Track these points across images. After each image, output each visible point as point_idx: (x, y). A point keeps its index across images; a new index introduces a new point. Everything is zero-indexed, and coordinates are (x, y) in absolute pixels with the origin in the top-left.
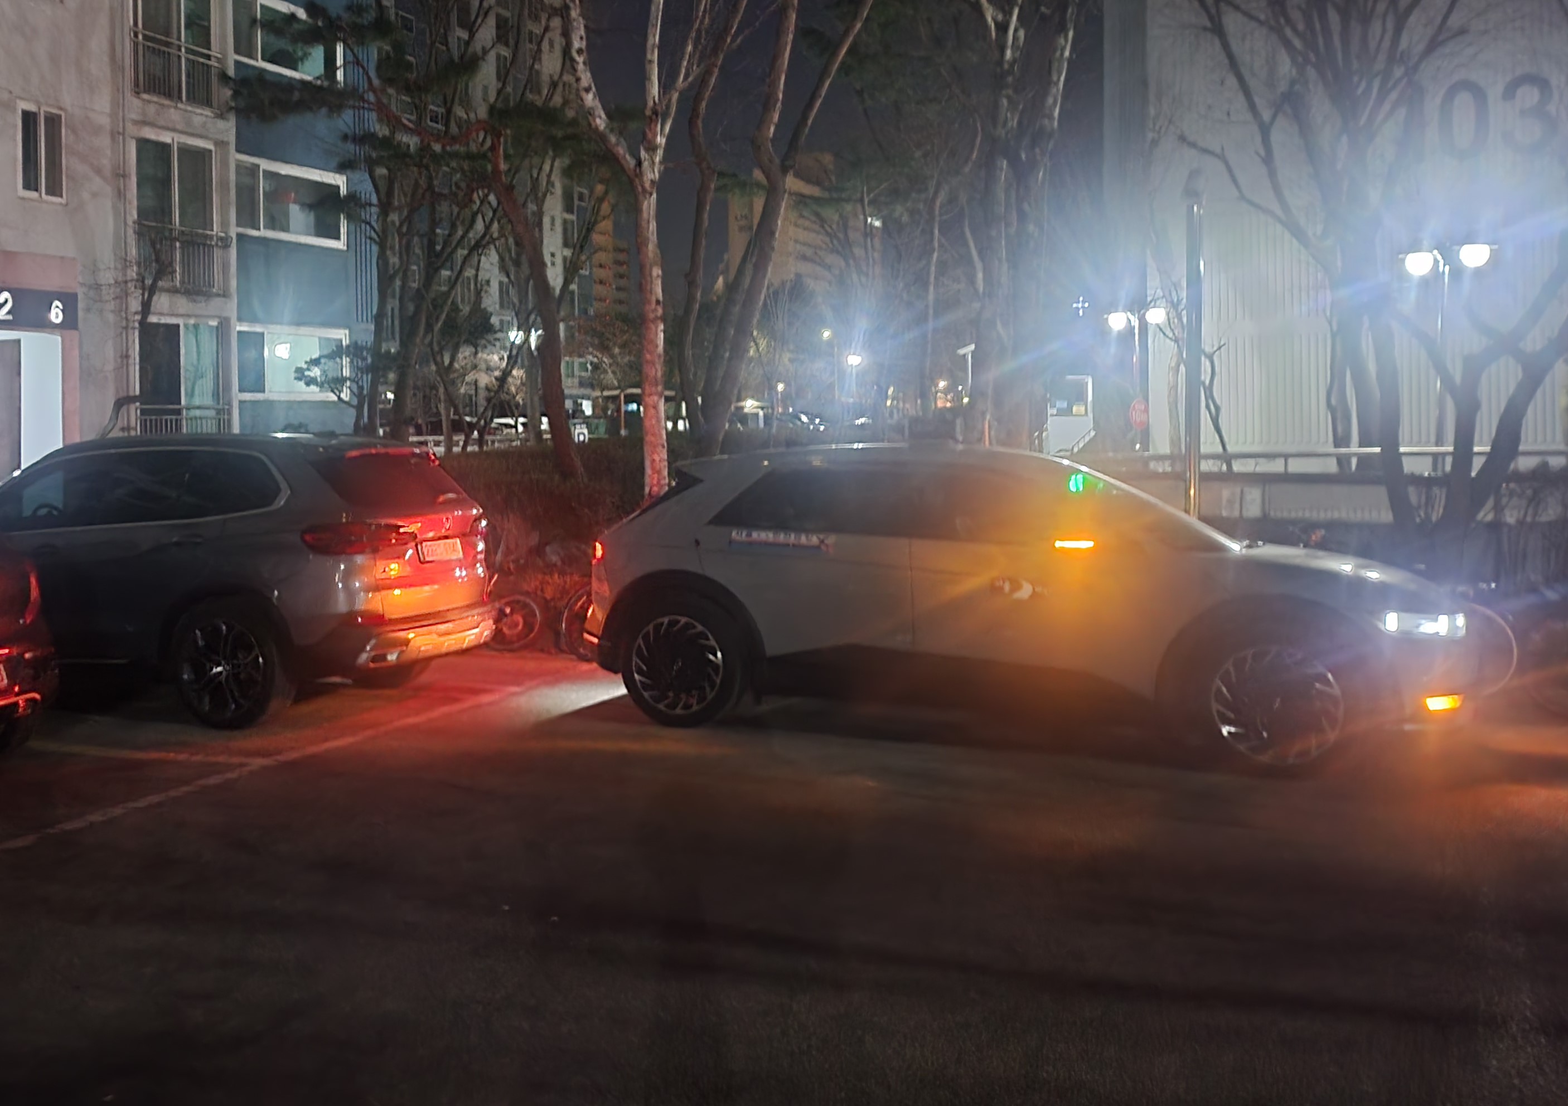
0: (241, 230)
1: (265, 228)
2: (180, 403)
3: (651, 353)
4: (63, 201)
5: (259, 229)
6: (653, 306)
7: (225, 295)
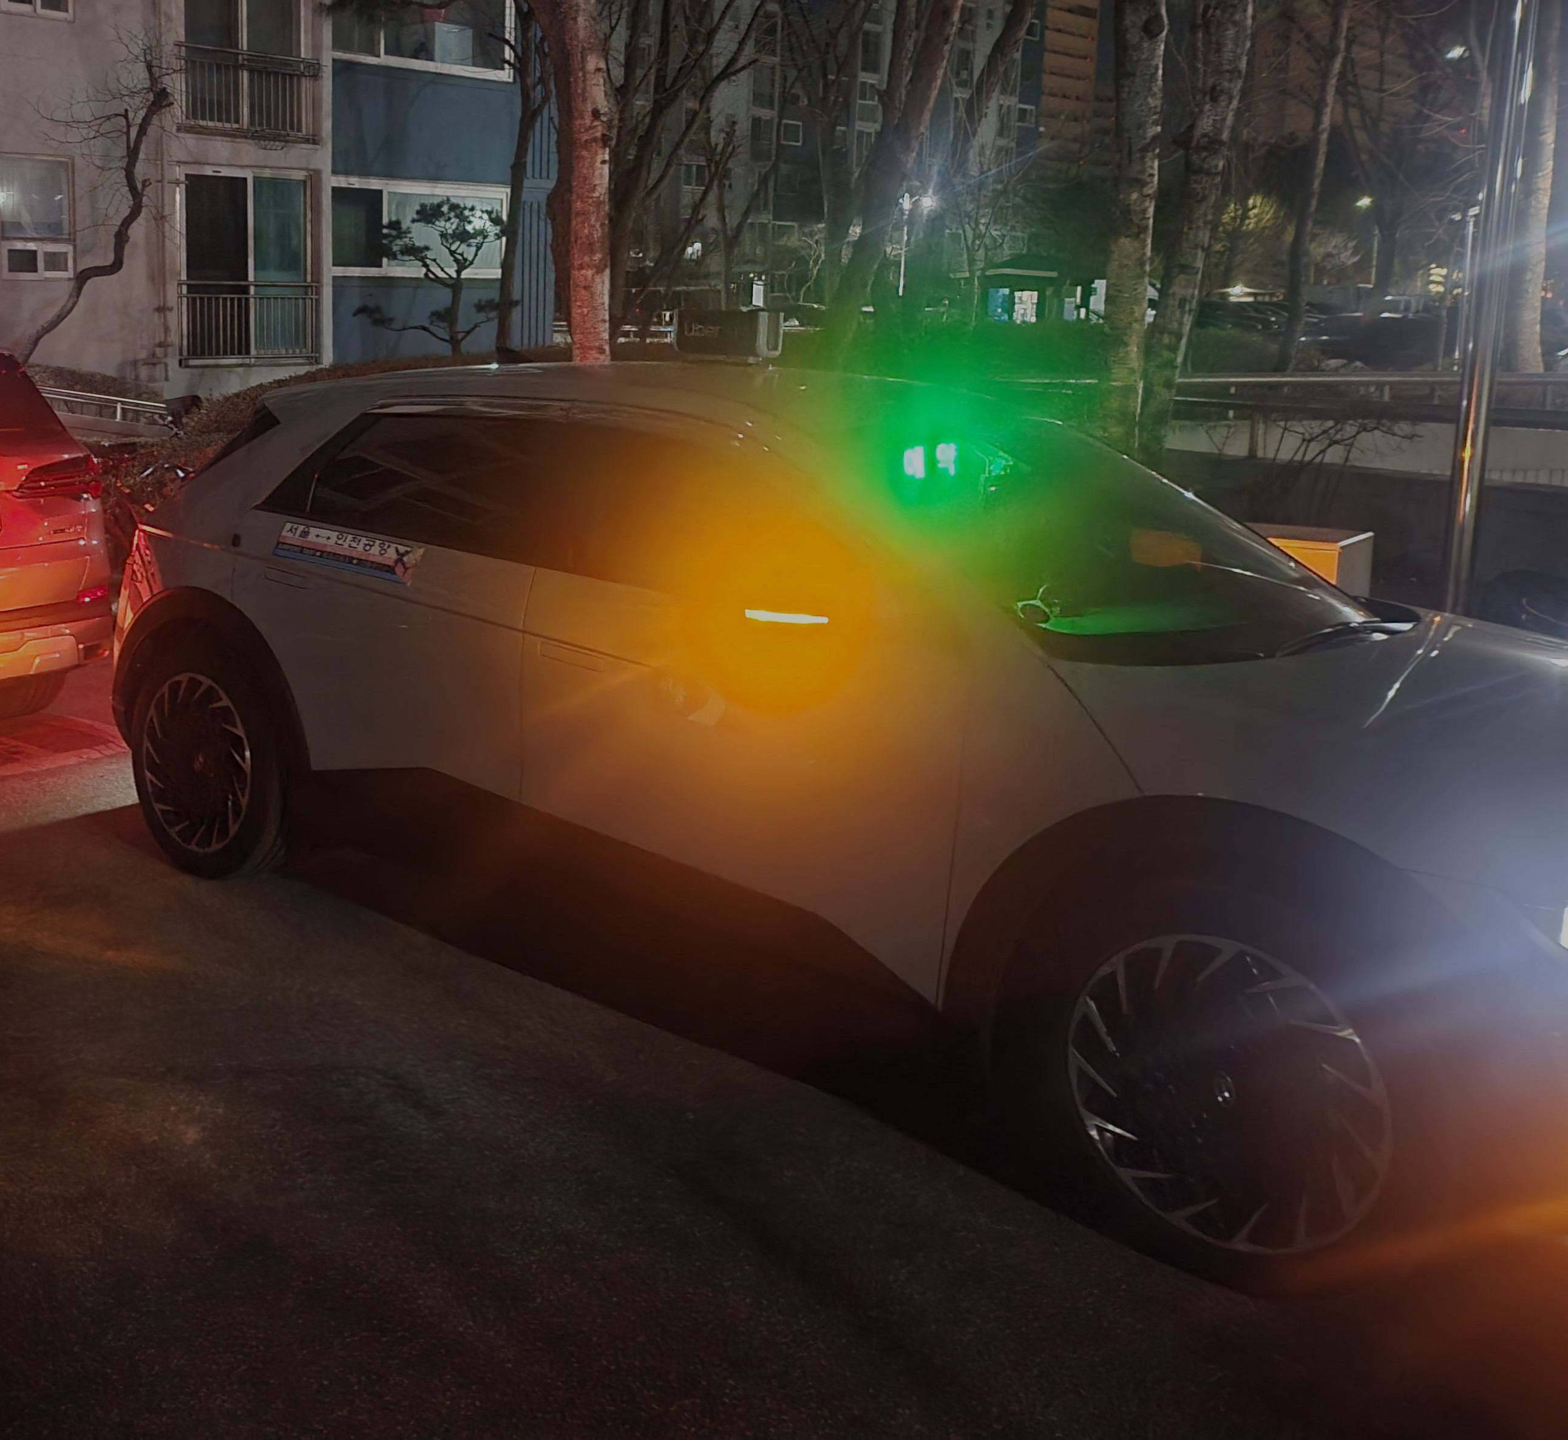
0: (340, 55)
1: (386, 53)
2: (246, 278)
3: (580, 197)
4: (69, 15)
5: (378, 56)
6: (588, 122)
7: (314, 140)
